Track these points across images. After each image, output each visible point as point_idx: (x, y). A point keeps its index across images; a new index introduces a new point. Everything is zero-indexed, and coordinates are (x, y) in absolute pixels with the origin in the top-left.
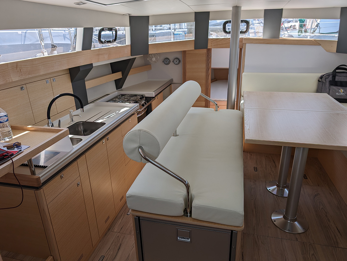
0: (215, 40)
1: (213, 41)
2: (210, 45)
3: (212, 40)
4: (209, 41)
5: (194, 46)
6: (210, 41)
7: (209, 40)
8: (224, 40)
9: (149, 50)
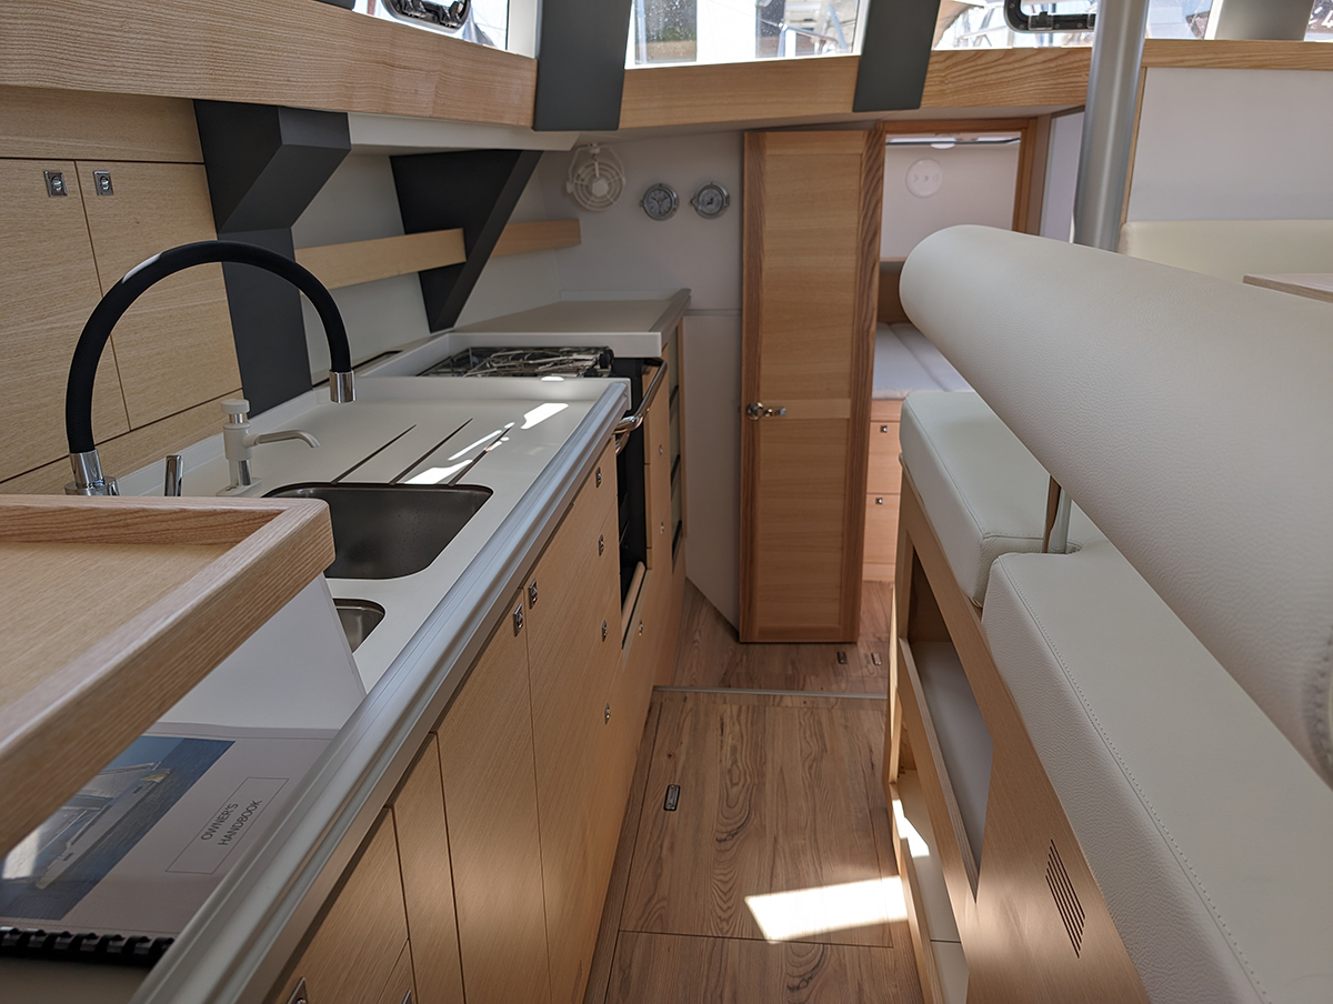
0: (967, 60)
1: (955, 65)
2: (935, 89)
3: (949, 63)
4: (930, 68)
5: (853, 93)
6: (937, 66)
7: (932, 60)
8: (1012, 59)
9: (623, 106)
